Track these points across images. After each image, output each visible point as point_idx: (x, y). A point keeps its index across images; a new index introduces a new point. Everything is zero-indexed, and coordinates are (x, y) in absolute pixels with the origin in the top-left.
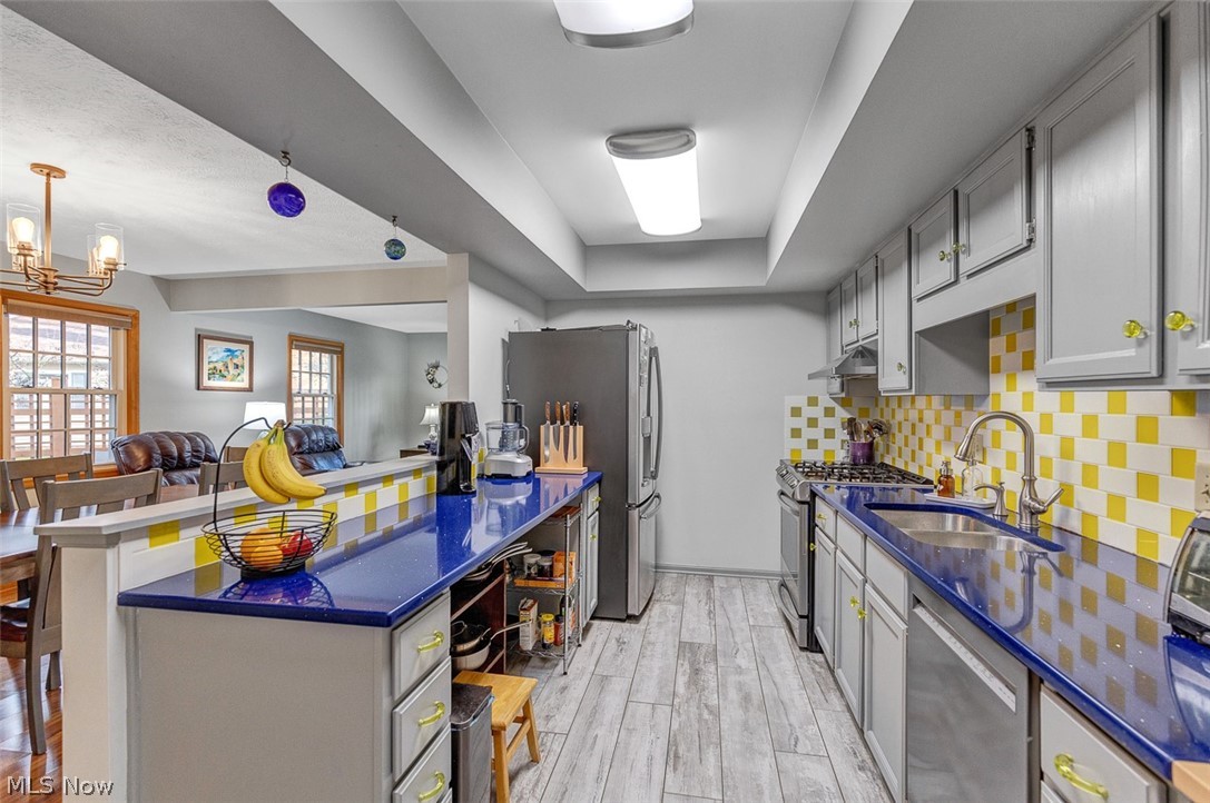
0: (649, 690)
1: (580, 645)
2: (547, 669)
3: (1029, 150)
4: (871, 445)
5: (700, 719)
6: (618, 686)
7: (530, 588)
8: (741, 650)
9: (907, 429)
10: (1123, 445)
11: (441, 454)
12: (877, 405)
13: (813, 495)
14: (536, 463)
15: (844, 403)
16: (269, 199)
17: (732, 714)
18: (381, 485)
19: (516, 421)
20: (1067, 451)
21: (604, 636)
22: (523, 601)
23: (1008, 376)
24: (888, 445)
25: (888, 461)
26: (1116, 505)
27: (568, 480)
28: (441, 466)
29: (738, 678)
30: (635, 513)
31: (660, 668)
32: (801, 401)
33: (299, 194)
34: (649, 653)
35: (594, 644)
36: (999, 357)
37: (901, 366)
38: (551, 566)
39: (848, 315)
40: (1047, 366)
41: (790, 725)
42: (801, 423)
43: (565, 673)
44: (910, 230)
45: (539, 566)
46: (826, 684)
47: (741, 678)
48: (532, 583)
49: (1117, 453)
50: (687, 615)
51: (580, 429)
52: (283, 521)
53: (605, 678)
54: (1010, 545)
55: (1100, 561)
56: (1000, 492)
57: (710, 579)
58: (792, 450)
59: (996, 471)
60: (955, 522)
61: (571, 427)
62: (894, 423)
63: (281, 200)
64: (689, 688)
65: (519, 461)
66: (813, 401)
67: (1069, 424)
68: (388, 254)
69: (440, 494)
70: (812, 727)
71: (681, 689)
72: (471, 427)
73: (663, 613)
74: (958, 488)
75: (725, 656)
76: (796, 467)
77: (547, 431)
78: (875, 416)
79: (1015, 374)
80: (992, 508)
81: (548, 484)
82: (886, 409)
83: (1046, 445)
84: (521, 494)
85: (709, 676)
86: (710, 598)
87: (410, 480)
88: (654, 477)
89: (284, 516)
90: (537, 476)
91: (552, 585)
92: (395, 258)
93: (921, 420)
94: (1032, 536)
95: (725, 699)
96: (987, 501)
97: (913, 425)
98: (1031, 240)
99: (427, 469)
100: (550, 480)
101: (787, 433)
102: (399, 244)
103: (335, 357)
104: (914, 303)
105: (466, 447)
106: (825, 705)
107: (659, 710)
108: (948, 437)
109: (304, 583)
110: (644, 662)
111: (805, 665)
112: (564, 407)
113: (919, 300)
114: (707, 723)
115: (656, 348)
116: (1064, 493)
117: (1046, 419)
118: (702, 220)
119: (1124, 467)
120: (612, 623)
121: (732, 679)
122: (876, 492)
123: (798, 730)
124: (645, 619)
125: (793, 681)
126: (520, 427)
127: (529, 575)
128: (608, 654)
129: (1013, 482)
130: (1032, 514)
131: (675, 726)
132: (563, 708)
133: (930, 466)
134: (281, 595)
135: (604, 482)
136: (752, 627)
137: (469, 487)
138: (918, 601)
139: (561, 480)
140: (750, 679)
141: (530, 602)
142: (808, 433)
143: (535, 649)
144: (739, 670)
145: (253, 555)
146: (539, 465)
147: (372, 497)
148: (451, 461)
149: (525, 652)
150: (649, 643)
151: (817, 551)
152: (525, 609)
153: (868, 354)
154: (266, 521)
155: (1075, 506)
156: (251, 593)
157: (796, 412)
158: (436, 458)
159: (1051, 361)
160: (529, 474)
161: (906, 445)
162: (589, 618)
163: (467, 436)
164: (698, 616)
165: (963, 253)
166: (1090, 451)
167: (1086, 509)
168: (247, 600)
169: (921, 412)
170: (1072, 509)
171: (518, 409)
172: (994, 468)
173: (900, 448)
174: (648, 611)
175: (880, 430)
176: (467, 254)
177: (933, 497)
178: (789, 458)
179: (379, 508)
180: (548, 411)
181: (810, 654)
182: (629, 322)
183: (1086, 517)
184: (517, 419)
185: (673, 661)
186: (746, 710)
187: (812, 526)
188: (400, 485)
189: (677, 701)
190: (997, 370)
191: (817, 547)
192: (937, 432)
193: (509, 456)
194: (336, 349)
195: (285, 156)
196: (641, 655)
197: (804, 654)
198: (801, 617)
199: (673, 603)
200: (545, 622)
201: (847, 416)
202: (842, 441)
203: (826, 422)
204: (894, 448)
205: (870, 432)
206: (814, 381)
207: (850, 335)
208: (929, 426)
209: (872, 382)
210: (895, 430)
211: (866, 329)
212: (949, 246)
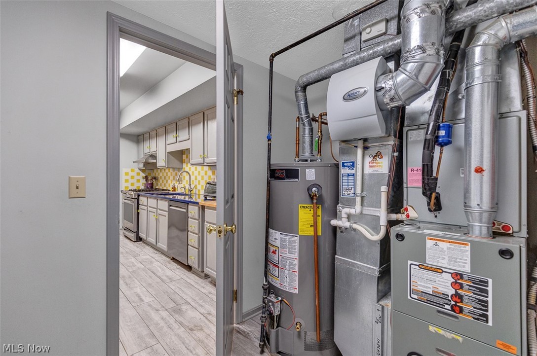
4: (152, 183)
9: (163, 178)
10: (203, 176)
12: (153, 172)
13: (139, 196)
15: (143, 171)
20: (196, 179)
23: (186, 164)
24: (157, 183)
25: (157, 187)
26: (203, 187)
32: (128, 170)
36: (184, 160)
37: (163, 160)
39: (147, 144)
40: (192, 162)
42: (128, 177)
44: (166, 127)
56: (185, 188)
58: (125, 187)
59: (184, 185)
62: (159, 177)
66: (132, 171)
67: (196, 173)
74: (176, 190)
76: (130, 190)
78: (153, 175)
79: (188, 163)
82: (156, 173)
83: (193, 178)
93: (167, 175)
96: (182, 191)
97: (165, 177)
98: (189, 139)
101: (124, 181)
108: (174, 178)
113: (168, 145)
116: (195, 187)
117: (193, 172)
129: (187, 187)
130: (190, 191)
138: (171, 206)
142: (131, 181)
153: (153, 156)
157: (127, 174)
159: (192, 160)
161: (163, 182)
165: (178, 136)
166: (199, 178)
169: (167, 173)
170: (197, 190)
173: (161, 183)
175: (155, 179)
177: (172, 192)
178: (124, 189)
181: (138, 243)
187: (138, 205)
190: (184, 162)
191: (140, 211)
192: (171, 178)
197: (136, 243)
198: (135, 232)
201: (144, 175)
202: (143, 183)
203: (137, 177)
204: (159, 184)
205: (152, 180)
206: (134, 164)
207: (147, 151)
208: (169, 177)
209: (155, 164)
210: (160, 179)
211: (153, 149)
212: (175, 135)
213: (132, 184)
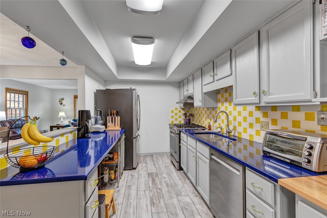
0: (142, 187)
1: (121, 178)
2: (112, 186)
3: (231, 54)
4: (190, 119)
5: (157, 192)
6: (134, 187)
7: (107, 164)
8: (164, 172)
9: (198, 115)
10: (246, 117)
11: (79, 126)
12: (190, 110)
13: (180, 132)
14: (106, 128)
15: (183, 109)
16: (22, 42)
17: (165, 189)
18: (61, 137)
19: (100, 115)
20: (235, 119)
21: (127, 175)
22: (104, 168)
23: (222, 103)
24: (193, 119)
25: (193, 123)
26: (245, 130)
27: (116, 132)
28: (79, 130)
29: (164, 180)
30: (134, 140)
31: (144, 181)
32: (173, 109)
33: (34, 41)
34: (140, 177)
35: (125, 177)
36: (220, 99)
37: (200, 101)
38: (113, 157)
39: (186, 88)
40: (235, 101)
41: (179, 189)
42: (173, 114)
43: (118, 187)
44: (202, 69)
45: (109, 157)
46: (185, 178)
47: (165, 180)
48: (107, 162)
49: (245, 119)
50: (148, 166)
51: (119, 117)
52: (33, 151)
53: (130, 186)
54: (225, 140)
55: (242, 142)
56: (221, 129)
57: (152, 156)
58: (172, 121)
60: (212, 136)
61: (116, 117)
62: (195, 114)
63: (27, 42)
64: (153, 185)
65: (101, 127)
66: (176, 109)
68: (61, 63)
69: (78, 138)
70: (183, 189)
71: (151, 185)
72: (89, 117)
73: (142, 166)
74: (212, 129)
75: (160, 175)
76: (174, 125)
77: (109, 118)
78: (190, 112)
79: (223, 103)
80: (220, 132)
81: (109, 133)
82: (193, 111)
84: (102, 137)
85: (157, 180)
86: (153, 161)
87: (69, 135)
88: (139, 130)
89: (33, 149)
90: (106, 131)
91: (114, 162)
92: (63, 65)
93: (202, 113)
94: (229, 138)
95: (162, 186)
96: (218, 131)
97: (200, 114)
98: (231, 74)
99: (74, 131)
100: (110, 132)
101: (170, 117)
102: (65, 61)
103: (25, 96)
104: (203, 86)
105: (87, 124)
106: (186, 183)
107: (146, 192)
108: (208, 117)
109: (45, 171)
110: (139, 180)
111: (179, 174)
112: (114, 111)
113: (204, 85)
114: (159, 193)
115: (139, 95)
116: (235, 128)
117: (230, 112)
118: (151, 62)
119: (247, 122)
120: (128, 171)
121: (163, 180)
122: (191, 130)
123: (181, 190)
124: (137, 168)
125: (177, 178)
126: (102, 117)
127: (106, 160)
128: (129, 179)
129: (224, 126)
130: (229, 133)
131: (151, 195)
132: (119, 197)
133: (204, 124)
134: (37, 176)
135: (126, 132)
136: (165, 167)
137: (88, 136)
138: (212, 154)
139: (113, 132)
140: (167, 179)
141: (107, 168)
142: (175, 117)
143: (109, 181)
144: (164, 178)
145: (26, 163)
146: (107, 128)
147: (58, 140)
148: (82, 128)
149: (106, 183)
150: (140, 175)
151: (181, 146)
152: (105, 170)
153: (191, 98)
154: (24, 152)
155: (237, 131)
156: (25, 176)
157: (172, 112)
158: (77, 127)
159: (237, 100)
160: (105, 131)
161: (198, 119)
162: (123, 170)
163: (88, 120)
164: (151, 166)
165: (216, 75)
166: (240, 119)
167: (239, 131)
168: (24, 179)
169: (201, 111)
170: (236, 132)
171: (101, 112)
172: (219, 123)
173: (196, 120)
174: (138, 166)
175: (192, 116)
176: (84, 66)
177: (207, 130)
178: (171, 123)
179: (60, 144)
180: (109, 113)
181: (180, 171)
182: (131, 88)
183: (239, 133)
184: (101, 115)
185: (147, 178)
186: (168, 187)
187: (180, 139)
188: (66, 136)
189: (150, 188)
190: (219, 102)
191: (181, 145)
192: (206, 116)
193: (98, 126)
194: (26, 93)
195: (28, 28)
196: (138, 178)
197: (178, 171)
198: (177, 162)
199: (144, 163)
200: (112, 173)
201: (184, 113)
202: (183, 119)
203: (179, 114)
204: (195, 120)
205: (189, 116)
206: (177, 104)
207: (186, 93)
208: (204, 114)
209: (192, 104)
210: (195, 115)
211: (190, 92)
212: (212, 74)
213: (176, 119)
